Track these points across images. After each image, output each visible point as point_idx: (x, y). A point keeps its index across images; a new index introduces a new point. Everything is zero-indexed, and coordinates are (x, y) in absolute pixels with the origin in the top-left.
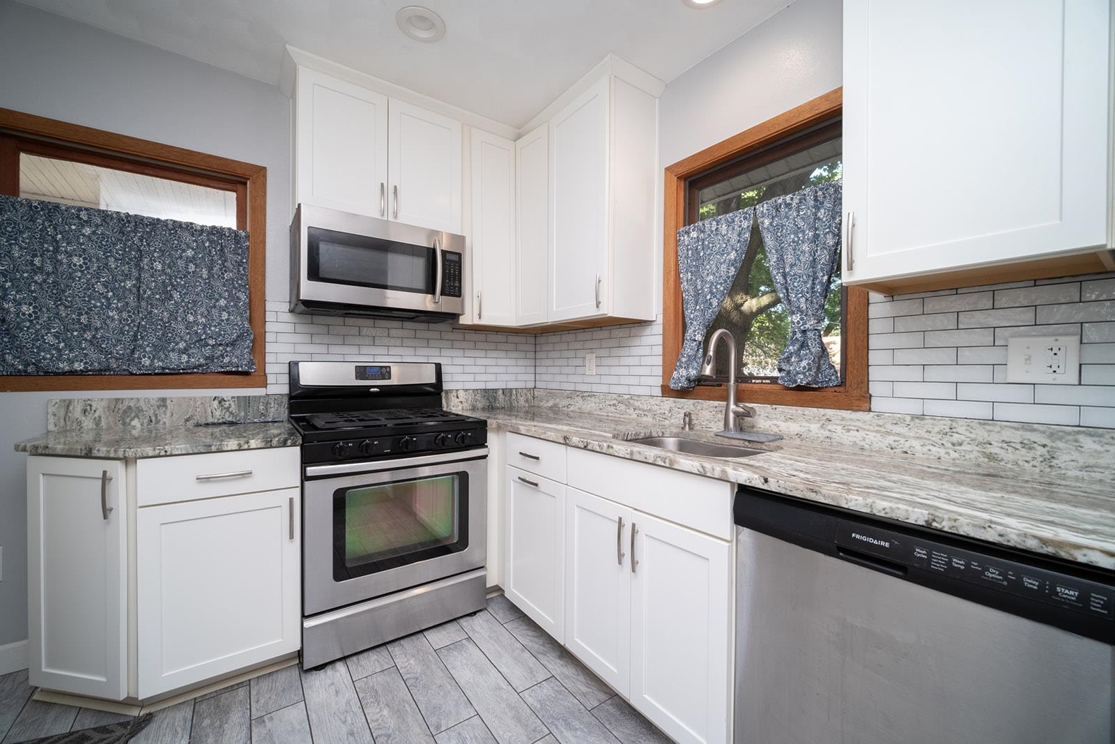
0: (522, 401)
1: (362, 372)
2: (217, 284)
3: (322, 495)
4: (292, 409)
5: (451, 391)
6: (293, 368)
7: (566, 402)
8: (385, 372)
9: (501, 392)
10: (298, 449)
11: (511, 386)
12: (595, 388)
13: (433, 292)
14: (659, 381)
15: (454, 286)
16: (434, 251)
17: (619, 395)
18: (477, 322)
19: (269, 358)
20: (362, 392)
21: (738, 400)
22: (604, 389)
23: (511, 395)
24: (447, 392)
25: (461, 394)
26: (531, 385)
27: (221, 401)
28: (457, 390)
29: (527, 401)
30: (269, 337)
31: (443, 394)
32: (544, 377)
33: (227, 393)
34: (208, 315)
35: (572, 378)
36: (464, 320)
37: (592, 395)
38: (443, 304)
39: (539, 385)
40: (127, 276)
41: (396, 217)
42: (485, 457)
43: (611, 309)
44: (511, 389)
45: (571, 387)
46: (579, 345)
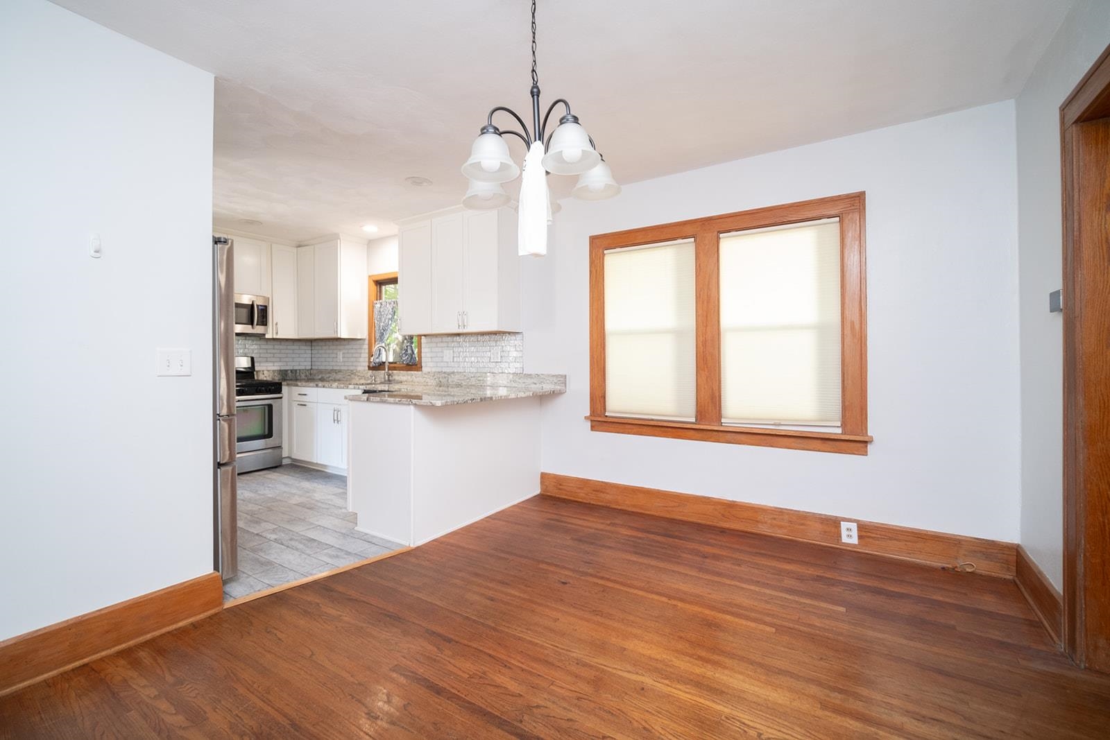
0: (303, 376)
5: (259, 371)
7: (328, 375)
9: (289, 371)
11: (295, 368)
12: (342, 368)
13: (252, 324)
14: (367, 364)
15: (264, 321)
16: (252, 306)
17: (352, 371)
18: (274, 337)
21: (389, 370)
22: (346, 368)
23: (296, 373)
24: (257, 372)
25: (265, 372)
26: (310, 368)
28: (263, 371)
29: (306, 376)
31: (255, 373)
32: (317, 363)
35: (331, 364)
36: (267, 336)
37: (340, 371)
38: (257, 329)
39: (313, 367)
42: (281, 398)
43: (344, 334)
44: (296, 370)
45: (330, 368)
46: (334, 347)
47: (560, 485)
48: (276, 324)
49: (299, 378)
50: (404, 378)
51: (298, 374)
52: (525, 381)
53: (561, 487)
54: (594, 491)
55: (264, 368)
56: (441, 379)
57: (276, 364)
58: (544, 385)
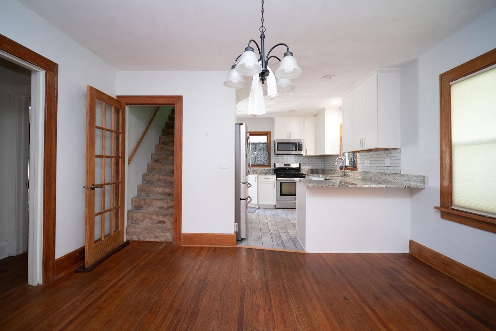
0: (320, 172)
1: (285, 165)
2: (264, 151)
3: (279, 183)
4: (274, 171)
6: (275, 164)
7: (328, 172)
8: (289, 165)
9: (315, 169)
10: (275, 176)
11: (317, 168)
12: (331, 168)
13: (297, 150)
15: (301, 149)
16: (297, 143)
17: (335, 170)
18: (306, 155)
19: (271, 163)
20: (285, 169)
21: (344, 170)
22: (333, 169)
24: (302, 169)
25: (305, 170)
26: (323, 168)
27: (265, 170)
29: (322, 172)
30: (271, 159)
33: (266, 168)
34: (263, 156)
35: (330, 166)
36: (303, 155)
37: (331, 170)
38: (299, 152)
39: (325, 168)
40: (254, 151)
41: (290, 137)
44: (317, 169)
45: (329, 168)
46: (330, 159)
47: (421, 252)
48: (307, 150)
49: (318, 172)
50: (350, 174)
51: (318, 171)
52: (401, 178)
53: (421, 253)
54: (442, 263)
55: (305, 168)
56: (363, 176)
57: (309, 166)
58: (411, 182)
